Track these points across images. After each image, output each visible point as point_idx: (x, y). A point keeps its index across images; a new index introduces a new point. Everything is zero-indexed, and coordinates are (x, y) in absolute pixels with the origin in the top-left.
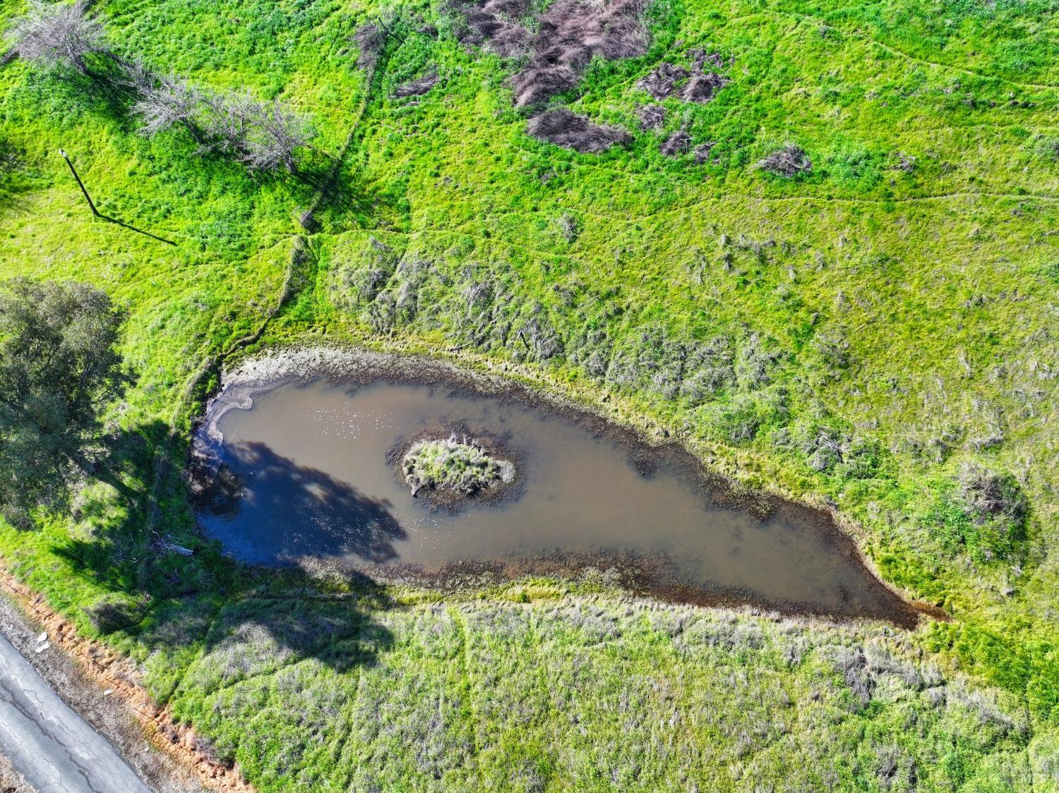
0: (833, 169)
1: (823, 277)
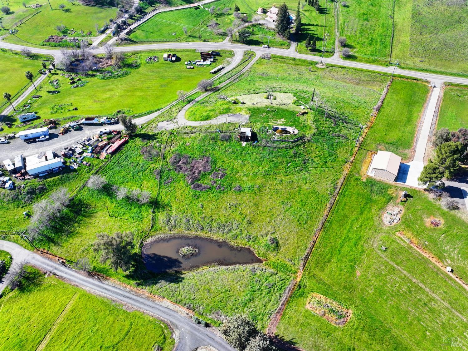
0: (246, 189)
1: (246, 209)
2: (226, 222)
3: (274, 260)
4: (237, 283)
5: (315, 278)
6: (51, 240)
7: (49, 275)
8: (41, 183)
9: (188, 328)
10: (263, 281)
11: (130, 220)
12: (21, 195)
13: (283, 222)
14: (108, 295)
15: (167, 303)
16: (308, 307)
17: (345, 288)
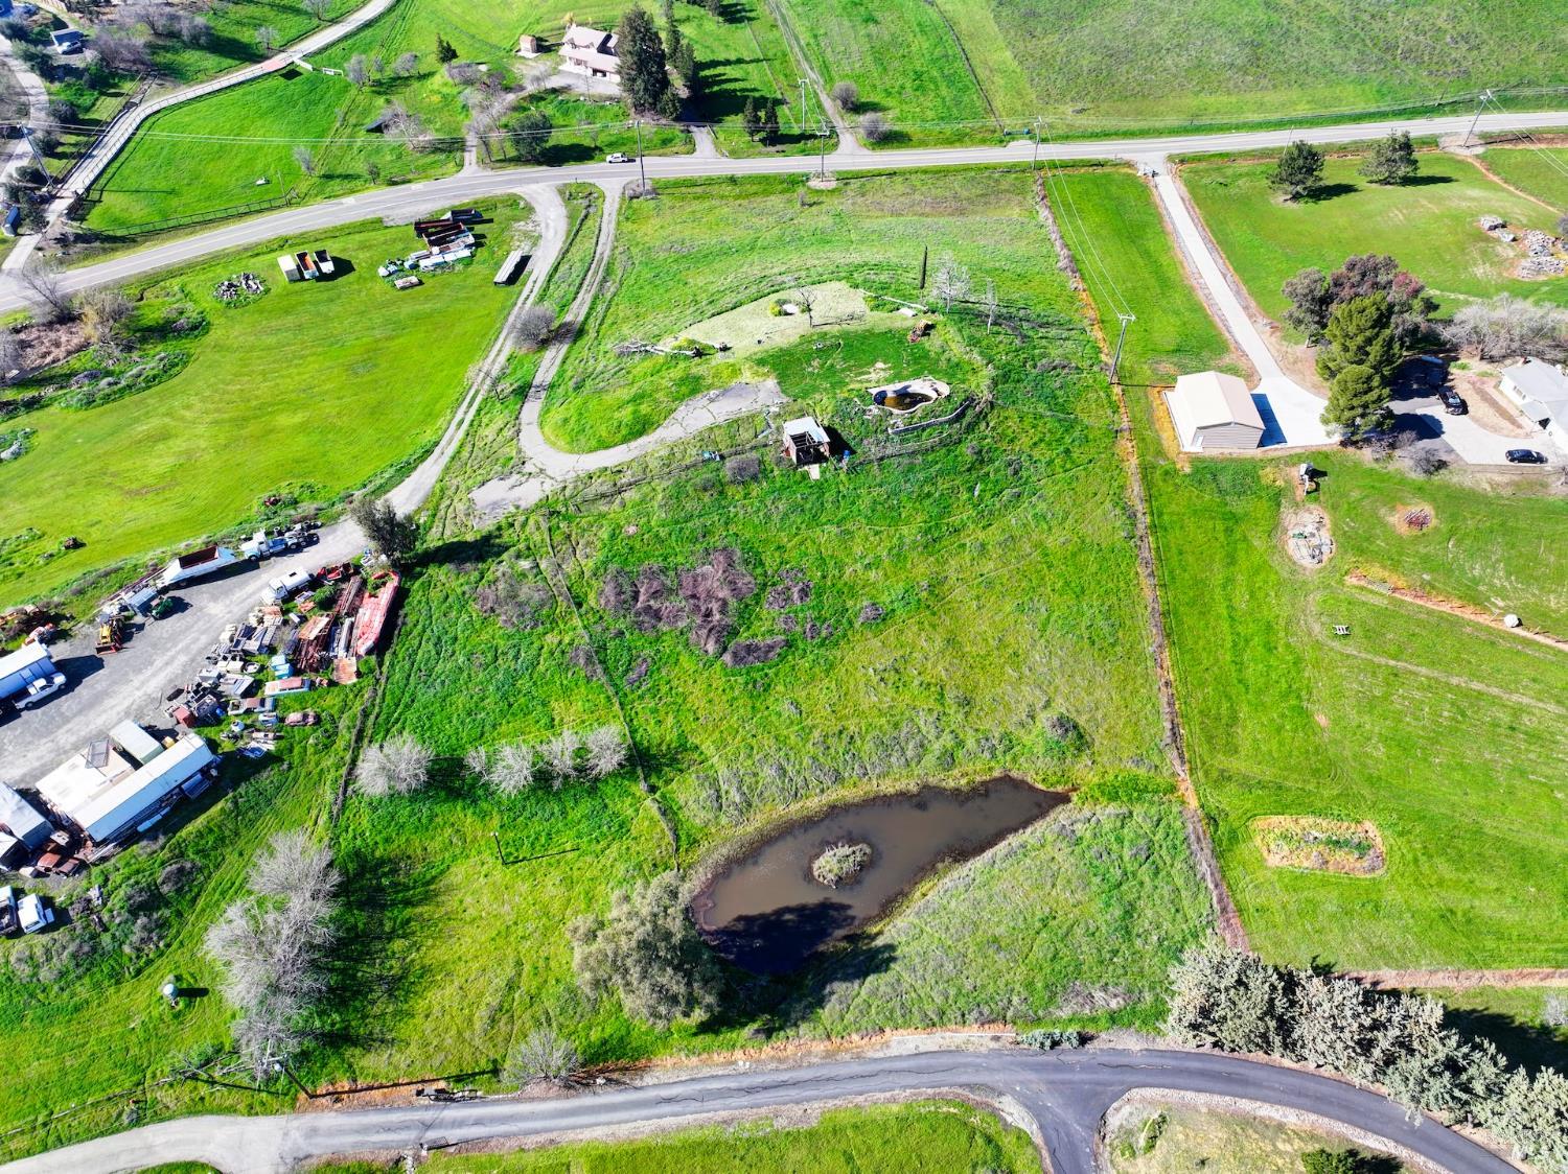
0: (895, 606)
1: (929, 665)
2: (896, 726)
3: (1096, 780)
4: (1054, 886)
5: (1230, 778)
6: (338, 1040)
7: (417, 1159)
8: (164, 855)
9: (1032, 1076)
10: (1115, 847)
11: (584, 846)
12: (106, 930)
13: (1056, 663)
14: (690, 1117)
15: (906, 1042)
16: (1273, 861)
17: (1315, 772)
